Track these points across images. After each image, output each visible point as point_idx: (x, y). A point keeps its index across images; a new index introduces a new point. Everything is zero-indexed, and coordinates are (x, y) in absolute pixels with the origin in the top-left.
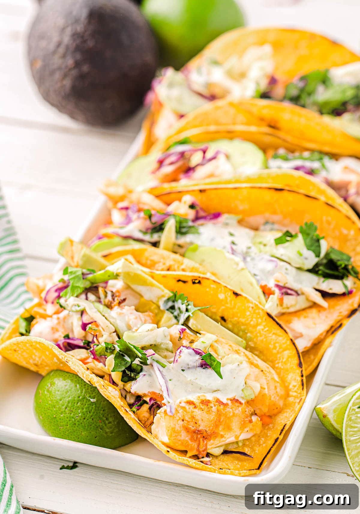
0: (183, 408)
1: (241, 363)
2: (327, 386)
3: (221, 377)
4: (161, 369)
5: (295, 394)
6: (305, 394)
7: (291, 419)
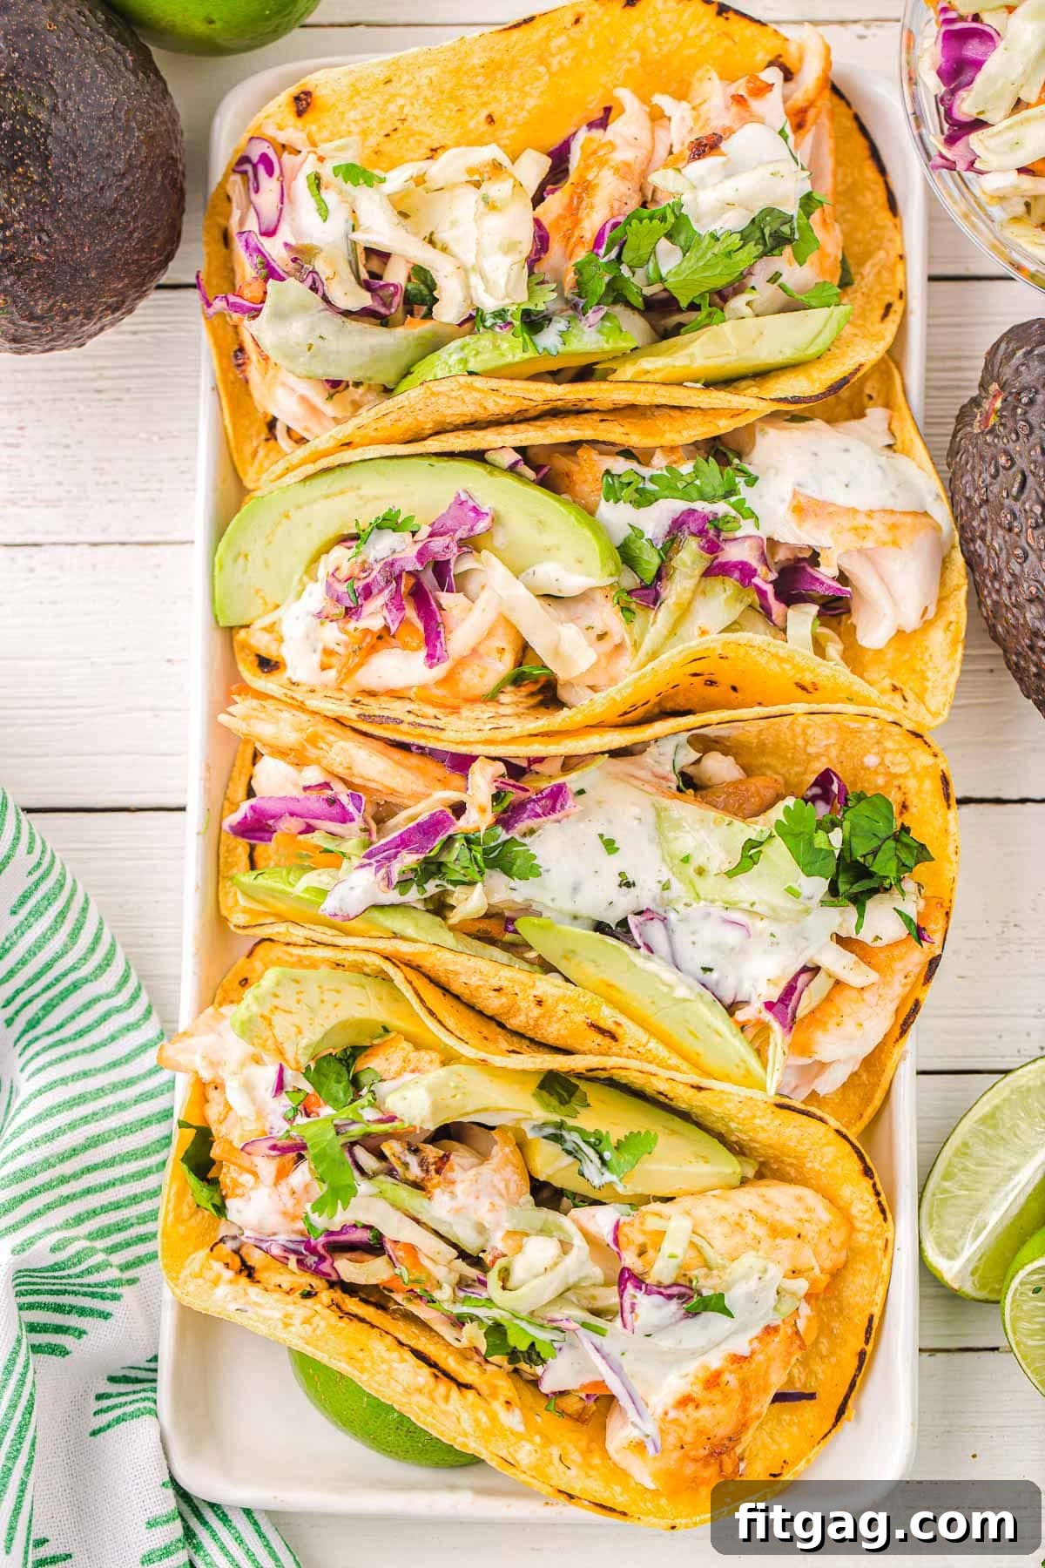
0: (675, 1421)
1: (765, 1271)
2: (920, 1076)
3: (730, 1314)
4: (597, 1339)
5: (867, 1227)
6: (892, 1228)
7: (879, 1299)
